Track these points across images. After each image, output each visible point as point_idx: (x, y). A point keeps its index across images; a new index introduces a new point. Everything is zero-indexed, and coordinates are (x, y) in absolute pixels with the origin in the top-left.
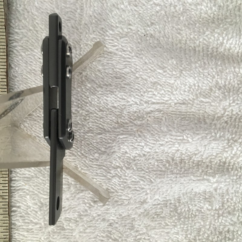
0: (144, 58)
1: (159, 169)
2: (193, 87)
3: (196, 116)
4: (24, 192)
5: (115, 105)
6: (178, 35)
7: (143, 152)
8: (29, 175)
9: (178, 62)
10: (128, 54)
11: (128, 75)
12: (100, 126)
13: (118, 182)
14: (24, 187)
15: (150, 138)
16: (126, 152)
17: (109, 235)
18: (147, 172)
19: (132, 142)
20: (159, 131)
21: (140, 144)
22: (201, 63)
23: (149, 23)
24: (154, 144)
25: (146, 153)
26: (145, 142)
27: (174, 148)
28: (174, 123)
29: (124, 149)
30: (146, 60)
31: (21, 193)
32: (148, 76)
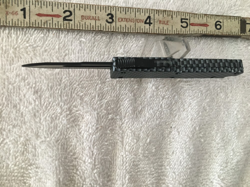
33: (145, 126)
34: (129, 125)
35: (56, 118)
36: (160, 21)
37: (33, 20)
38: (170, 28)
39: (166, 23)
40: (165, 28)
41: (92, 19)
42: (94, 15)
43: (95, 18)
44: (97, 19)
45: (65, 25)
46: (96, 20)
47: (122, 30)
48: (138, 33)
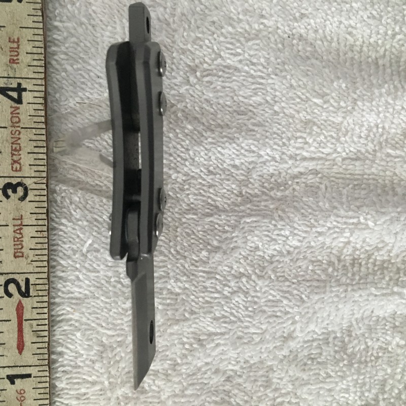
0: (288, 77)
1: (316, 277)
2: (375, 130)
3: (380, 181)
4: (71, 325)
5: (237, 162)
6: (348, 37)
7: (287, 247)
8: (80, 293)
9: (349, 85)
10: (260, 71)
11: (259, 107)
12: (209, 201)
13: (244, 303)
14: (71, 316)
15: (299, 222)
16: (257, 248)
17: (227, 398)
18: (293, 283)
19: (268, 229)
20: (316, 208)
21: (282, 232)
22: (389, 87)
23: (297, 15)
24: (306, 232)
25: (292, 249)
26: (291, 230)
27: (342, 240)
28: (341, 194)
29: (252, 242)
30: (293, 82)
31: (66, 328)
32: (295, 110)
33: (283, 104)
34: (279, 145)
35: (255, 303)
36: (12, 61)
37: (34, 360)
38: (28, 34)
39: (15, 45)
40: (29, 49)
41: (21, 233)
42: (11, 229)
43: (17, 228)
44: (19, 222)
45: (41, 293)
46: (21, 225)
47: (41, 162)
48: (46, 123)
